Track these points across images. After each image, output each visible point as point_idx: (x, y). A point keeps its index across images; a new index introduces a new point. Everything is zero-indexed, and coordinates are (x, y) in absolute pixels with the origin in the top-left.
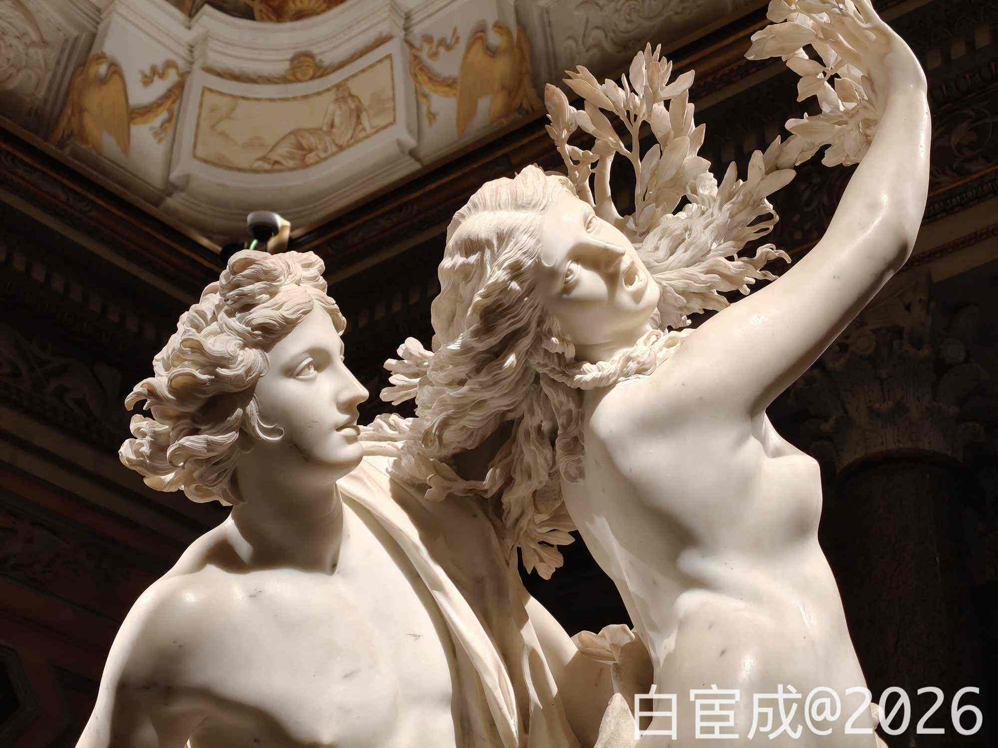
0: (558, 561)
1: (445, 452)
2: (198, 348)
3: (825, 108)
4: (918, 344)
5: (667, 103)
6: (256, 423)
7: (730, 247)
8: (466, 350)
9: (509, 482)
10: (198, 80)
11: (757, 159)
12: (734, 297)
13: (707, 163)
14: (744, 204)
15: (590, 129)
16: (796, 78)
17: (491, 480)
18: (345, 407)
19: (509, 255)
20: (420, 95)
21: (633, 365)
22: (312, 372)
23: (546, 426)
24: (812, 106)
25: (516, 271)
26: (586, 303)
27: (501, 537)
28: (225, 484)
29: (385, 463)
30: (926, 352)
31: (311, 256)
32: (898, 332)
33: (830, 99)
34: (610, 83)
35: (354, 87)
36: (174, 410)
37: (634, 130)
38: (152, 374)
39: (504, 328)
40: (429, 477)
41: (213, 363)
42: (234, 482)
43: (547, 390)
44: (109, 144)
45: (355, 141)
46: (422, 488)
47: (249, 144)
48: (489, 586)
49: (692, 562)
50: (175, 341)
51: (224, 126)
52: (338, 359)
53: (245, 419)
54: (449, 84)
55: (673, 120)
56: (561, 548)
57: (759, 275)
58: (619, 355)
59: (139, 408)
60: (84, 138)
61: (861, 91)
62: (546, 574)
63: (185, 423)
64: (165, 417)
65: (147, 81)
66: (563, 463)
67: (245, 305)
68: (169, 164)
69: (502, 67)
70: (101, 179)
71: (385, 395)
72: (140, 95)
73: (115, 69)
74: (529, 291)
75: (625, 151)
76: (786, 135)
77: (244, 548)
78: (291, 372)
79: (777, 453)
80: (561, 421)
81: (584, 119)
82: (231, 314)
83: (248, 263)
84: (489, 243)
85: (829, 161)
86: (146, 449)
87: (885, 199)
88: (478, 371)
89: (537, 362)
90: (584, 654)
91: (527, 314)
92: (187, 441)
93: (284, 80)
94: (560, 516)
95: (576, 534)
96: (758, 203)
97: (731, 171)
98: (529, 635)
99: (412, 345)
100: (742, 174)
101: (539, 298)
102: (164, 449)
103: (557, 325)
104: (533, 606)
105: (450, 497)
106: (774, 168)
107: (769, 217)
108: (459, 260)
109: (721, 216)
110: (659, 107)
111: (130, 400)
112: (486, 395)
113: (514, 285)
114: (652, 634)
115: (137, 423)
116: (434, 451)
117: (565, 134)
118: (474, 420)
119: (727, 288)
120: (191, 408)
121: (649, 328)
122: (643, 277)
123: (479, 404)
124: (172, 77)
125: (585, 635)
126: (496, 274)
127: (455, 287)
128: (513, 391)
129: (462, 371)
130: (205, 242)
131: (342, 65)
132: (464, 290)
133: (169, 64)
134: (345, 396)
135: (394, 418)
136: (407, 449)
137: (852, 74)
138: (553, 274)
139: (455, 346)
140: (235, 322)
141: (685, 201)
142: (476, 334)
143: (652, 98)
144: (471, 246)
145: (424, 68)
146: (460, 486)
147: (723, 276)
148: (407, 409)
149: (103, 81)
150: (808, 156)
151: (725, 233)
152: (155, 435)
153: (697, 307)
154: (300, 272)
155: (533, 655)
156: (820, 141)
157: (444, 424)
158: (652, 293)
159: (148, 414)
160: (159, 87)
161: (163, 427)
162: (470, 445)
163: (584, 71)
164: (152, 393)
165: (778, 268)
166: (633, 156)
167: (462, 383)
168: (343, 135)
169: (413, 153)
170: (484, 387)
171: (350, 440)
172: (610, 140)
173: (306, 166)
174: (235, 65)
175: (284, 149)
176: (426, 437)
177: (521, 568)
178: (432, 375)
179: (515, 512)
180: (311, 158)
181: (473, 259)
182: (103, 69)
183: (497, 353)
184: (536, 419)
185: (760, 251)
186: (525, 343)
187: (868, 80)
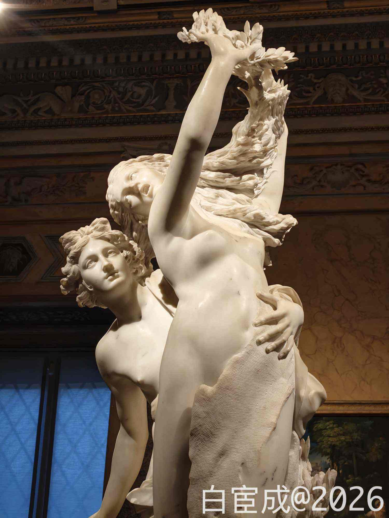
6: (87, 286)
18: (105, 270)
74: (123, 211)
78: (85, 267)
91: (128, 218)
103: (139, 216)
113: (116, 212)
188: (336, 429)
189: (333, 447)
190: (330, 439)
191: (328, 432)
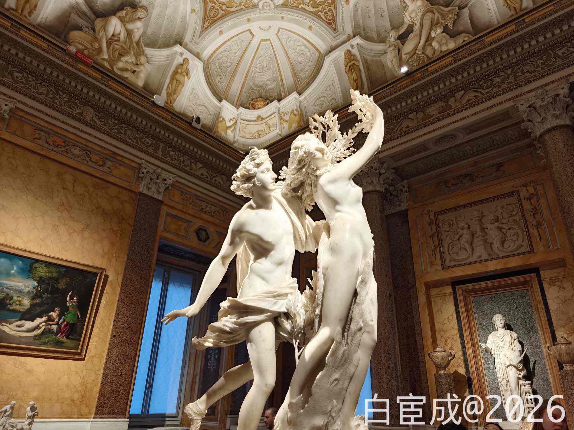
0: (312, 208)
1: (292, 188)
2: (245, 168)
3: (363, 121)
4: (376, 170)
5: (332, 121)
6: (256, 181)
7: (345, 148)
8: (295, 168)
9: (303, 193)
10: (240, 121)
11: (350, 131)
12: (345, 158)
13: (340, 132)
14: (347, 140)
15: (317, 126)
16: (358, 115)
17: (300, 193)
18: (273, 179)
19: (304, 149)
20: (282, 124)
21: (327, 171)
22: (266, 172)
23: (310, 183)
24: (361, 121)
25: (305, 153)
26: (318, 159)
27: (302, 204)
28: (251, 194)
29: (280, 190)
30: (377, 171)
31: (266, 150)
32: (372, 167)
33: (364, 119)
34: (321, 117)
35: (269, 122)
36: (241, 179)
37: (326, 126)
38: (236, 173)
39: (302, 164)
40: (288, 193)
41: (248, 171)
42: (252, 193)
43: (311, 176)
44: (223, 134)
45: (269, 133)
46: (287, 194)
47: (250, 133)
48: (300, 213)
49: (338, 207)
50: (240, 167)
51: (245, 130)
52: (271, 170)
53: (254, 181)
54: (287, 121)
55: (334, 124)
56: (313, 206)
57: (350, 154)
58: (324, 169)
59: (234, 179)
60: (218, 132)
61: (370, 118)
62: (310, 210)
63: (243, 182)
64: (239, 181)
65: (230, 121)
66: (313, 189)
67: (254, 160)
68: (234, 138)
69: (297, 118)
70: (221, 140)
71: (280, 177)
72: (229, 124)
73: (224, 119)
74: (307, 157)
75: (324, 130)
76: (356, 127)
77: (254, 205)
78: (262, 172)
79: (354, 187)
80: (313, 181)
81: (316, 124)
82: (251, 161)
83: (254, 151)
84: (300, 147)
85: (364, 132)
86: (236, 187)
87: (375, 137)
88: (297, 172)
89: (309, 170)
90: (317, 225)
91: (307, 161)
92: (244, 185)
93: (255, 121)
94: (312, 200)
95: (316, 203)
96: (350, 140)
97: (345, 133)
98: (307, 222)
99: (284, 168)
100: (347, 134)
101: (309, 158)
102: (239, 187)
103: (312, 163)
104: (307, 216)
105: (292, 196)
106: (353, 133)
107: (352, 142)
108: (294, 151)
109: (343, 143)
110: (331, 122)
111: (232, 178)
112: (299, 177)
113: (305, 155)
114: (330, 221)
115: (234, 182)
116: (289, 188)
117: (313, 127)
118: (297, 182)
119: (344, 156)
120: (244, 179)
121: (330, 164)
122: (329, 154)
123: (298, 179)
124: (234, 121)
125: (317, 222)
126: (301, 153)
127: (293, 156)
128: (304, 176)
129: (294, 172)
130: (241, 152)
131: (267, 118)
132: (295, 157)
133: (234, 118)
134: (273, 177)
135: (281, 181)
136: (284, 187)
137: (369, 114)
138: (312, 153)
139: (293, 167)
140: (252, 163)
141: (336, 140)
142: (297, 165)
143: (329, 120)
144: (296, 148)
145: (282, 118)
146: (294, 194)
147: (344, 154)
148: (284, 180)
149: (221, 121)
150: (360, 131)
151: (344, 146)
152: (237, 184)
153: (338, 160)
154: (264, 153)
155: (308, 225)
156: (362, 127)
157: (291, 182)
158: (330, 157)
159: (236, 180)
160: (232, 123)
161: (239, 183)
162: (296, 186)
163: (316, 115)
164: (237, 176)
165: (354, 152)
166: (326, 131)
167: (294, 175)
168: (267, 131)
169: (280, 135)
170: (299, 175)
171: (274, 185)
172: (321, 128)
173: (260, 138)
174: (246, 118)
175: (256, 134)
176: (288, 185)
177: (305, 209)
178: (288, 173)
179: (304, 199)
180: (261, 136)
181: (297, 150)
182: (221, 119)
183: (301, 169)
184: (308, 181)
185: (351, 149)
186: (306, 167)
187: (372, 115)
188: (45, 269)
189: (41, 277)
190: (41, 273)
191: (41, 270)
